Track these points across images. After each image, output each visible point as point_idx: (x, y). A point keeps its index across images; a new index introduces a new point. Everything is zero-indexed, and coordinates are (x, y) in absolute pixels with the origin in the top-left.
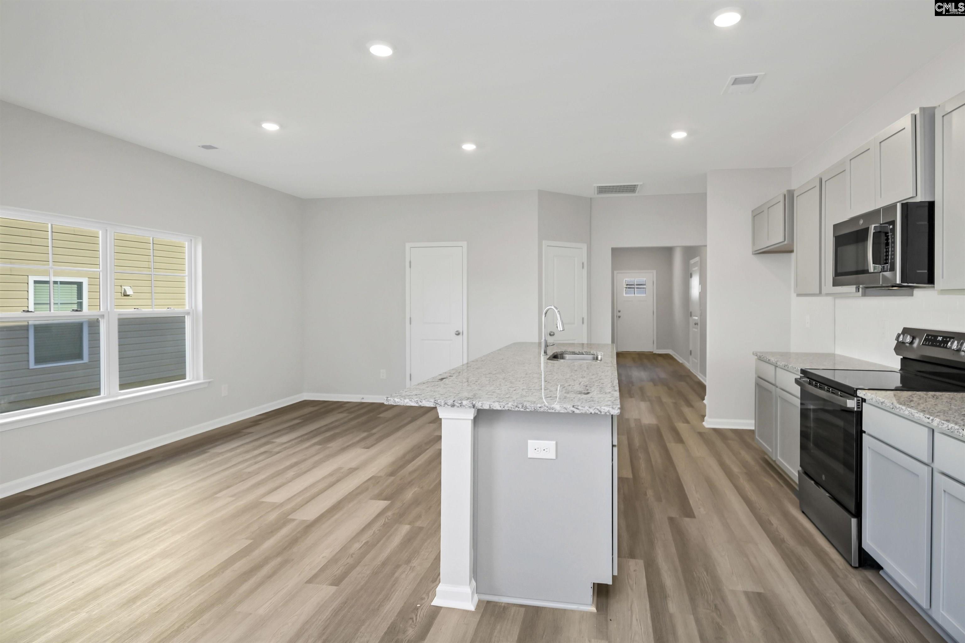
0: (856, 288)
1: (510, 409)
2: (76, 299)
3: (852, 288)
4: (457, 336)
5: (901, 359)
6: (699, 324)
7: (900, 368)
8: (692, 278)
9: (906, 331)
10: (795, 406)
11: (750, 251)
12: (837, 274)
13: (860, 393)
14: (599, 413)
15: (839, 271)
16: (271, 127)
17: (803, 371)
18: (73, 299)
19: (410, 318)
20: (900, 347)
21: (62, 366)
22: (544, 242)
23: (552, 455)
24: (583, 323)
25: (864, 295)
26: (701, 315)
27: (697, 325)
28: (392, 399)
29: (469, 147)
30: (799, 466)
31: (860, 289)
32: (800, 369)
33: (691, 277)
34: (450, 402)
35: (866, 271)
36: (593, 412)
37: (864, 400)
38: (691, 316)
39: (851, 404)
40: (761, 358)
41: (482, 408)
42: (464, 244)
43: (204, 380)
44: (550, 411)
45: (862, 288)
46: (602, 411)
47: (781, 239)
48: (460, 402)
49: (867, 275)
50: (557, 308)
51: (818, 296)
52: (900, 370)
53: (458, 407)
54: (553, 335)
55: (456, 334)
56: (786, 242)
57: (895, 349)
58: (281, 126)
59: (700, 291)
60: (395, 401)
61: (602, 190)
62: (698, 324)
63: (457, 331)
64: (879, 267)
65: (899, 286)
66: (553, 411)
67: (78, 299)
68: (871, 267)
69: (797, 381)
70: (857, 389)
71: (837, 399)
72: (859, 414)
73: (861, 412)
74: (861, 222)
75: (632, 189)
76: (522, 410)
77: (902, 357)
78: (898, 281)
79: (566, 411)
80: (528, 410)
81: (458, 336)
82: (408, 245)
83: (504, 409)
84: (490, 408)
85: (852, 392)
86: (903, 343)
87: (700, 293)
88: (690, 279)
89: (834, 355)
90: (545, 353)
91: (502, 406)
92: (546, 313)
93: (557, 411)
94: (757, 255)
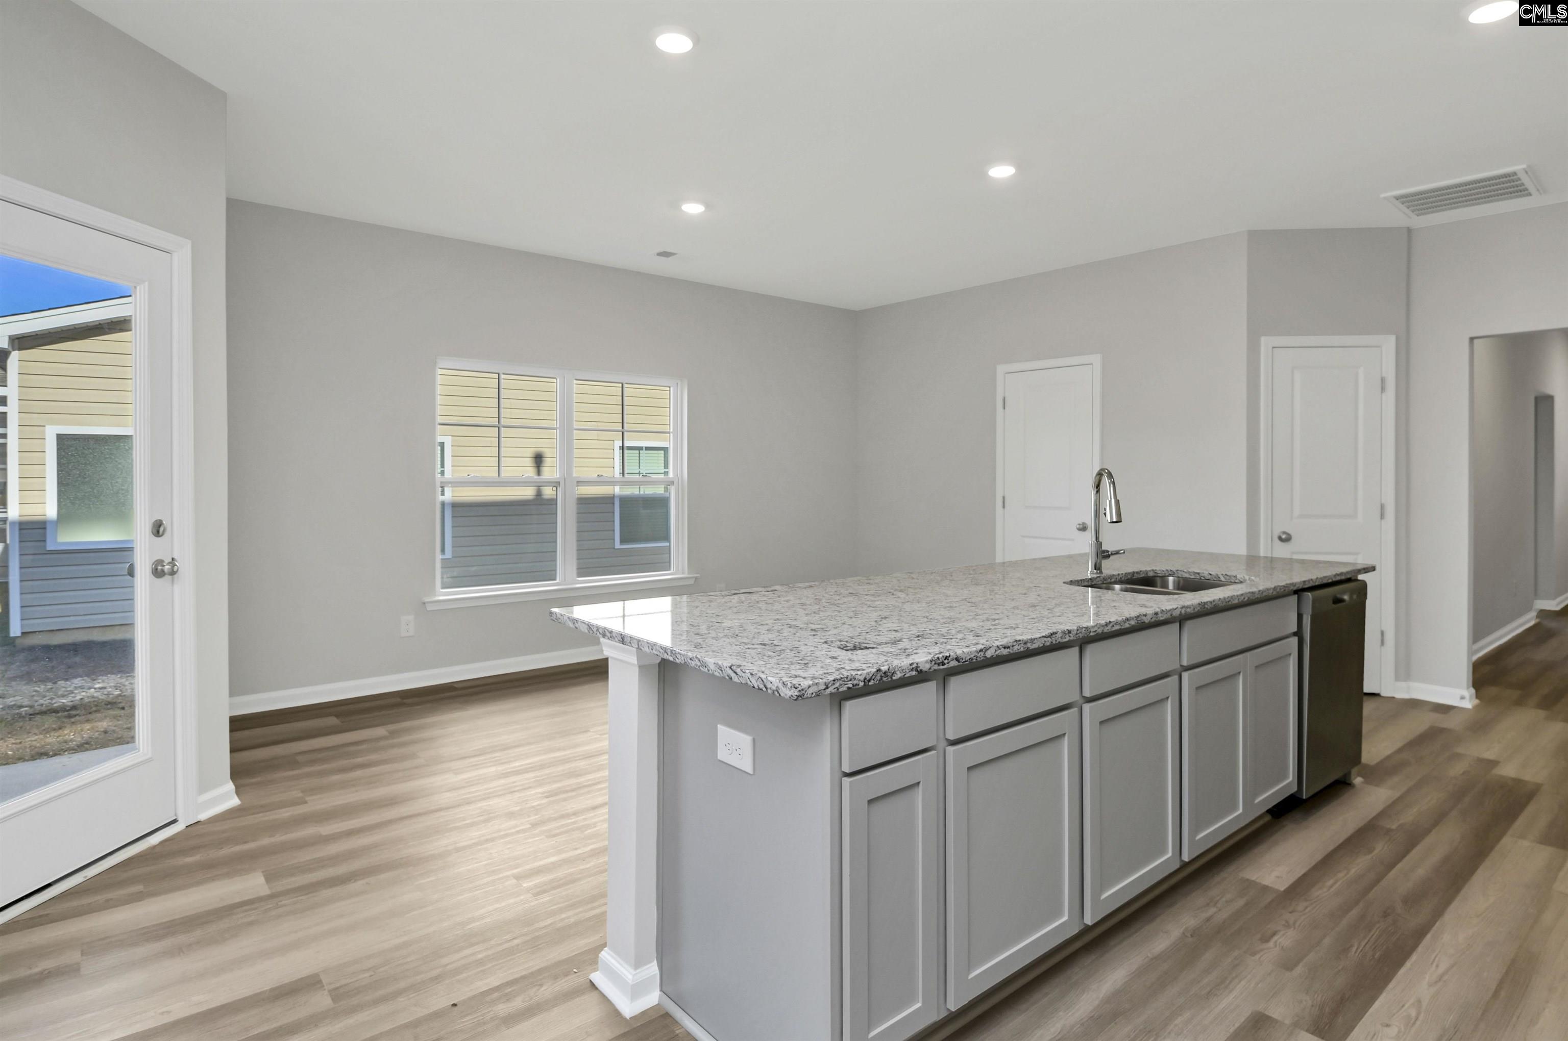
2: (663, 468)
4: (1081, 532)
16: (693, 209)
18: (660, 468)
19: (1004, 498)
21: (638, 548)
22: (1263, 339)
29: (1002, 172)
42: (1097, 359)
43: (688, 574)
55: (1079, 529)
58: (708, 206)
63: (1084, 524)
67: (665, 468)
81: (1084, 533)
82: (1001, 369)
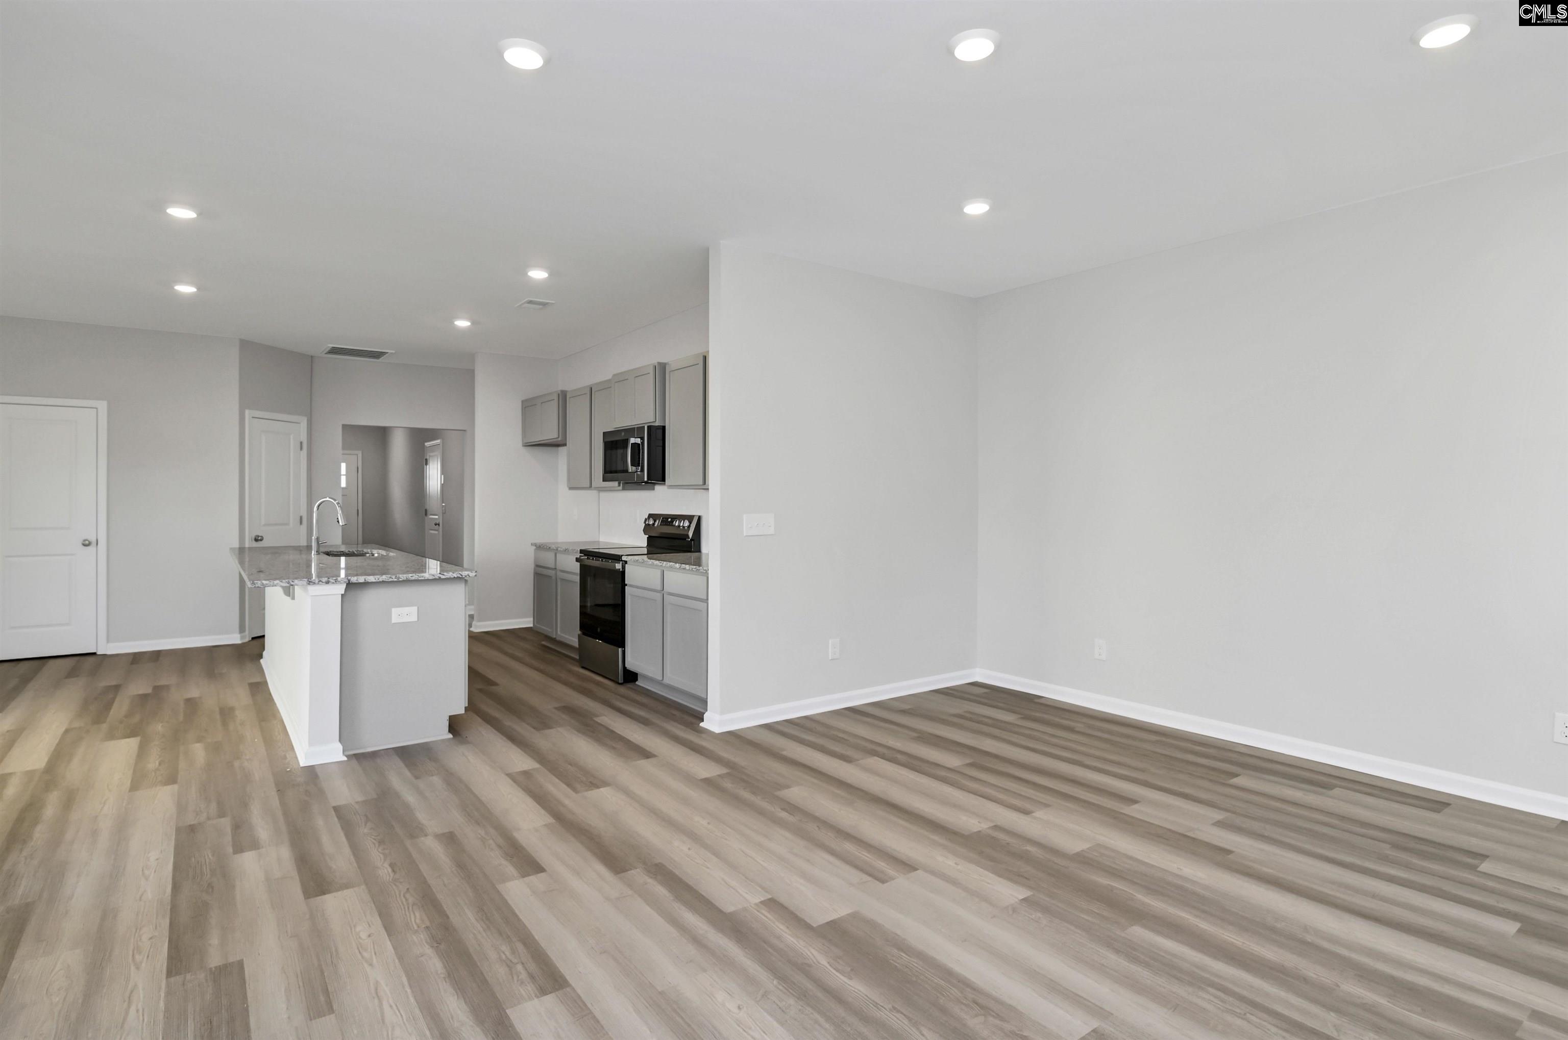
0: (618, 483)
1: (384, 580)
3: (616, 483)
5: (648, 538)
6: (441, 525)
7: (646, 545)
8: (428, 466)
9: (650, 516)
10: (575, 582)
11: (520, 444)
12: (606, 471)
13: (624, 558)
14: (461, 576)
15: (607, 470)
17: (582, 551)
20: (647, 529)
22: (247, 412)
23: (414, 618)
24: (301, 523)
25: (624, 489)
26: (444, 513)
27: (437, 526)
28: (259, 582)
30: (579, 629)
31: (621, 484)
32: (579, 550)
33: (426, 464)
34: (324, 580)
35: (626, 471)
36: (456, 576)
37: (626, 562)
38: (426, 514)
39: (618, 566)
40: (540, 547)
41: (357, 582)
42: (103, 406)
44: (420, 579)
45: (622, 483)
46: (463, 575)
47: (556, 436)
48: (335, 578)
49: (627, 474)
50: (335, 500)
51: (588, 490)
52: (647, 546)
53: (333, 583)
54: (261, 540)
55: (85, 545)
56: (560, 439)
57: (643, 530)
59: (442, 483)
60: (263, 583)
61: (334, 351)
62: (439, 525)
63: (85, 540)
64: (634, 468)
65: (646, 483)
66: (423, 578)
68: (631, 469)
69: (577, 560)
70: (622, 555)
71: (608, 564)
72: (623, 573)
73: (624, 571)
74: (623, 434)
75: (377, 355)
76: (396, 580)
77: (648, 536)
78: (646, 479)
79: (434, 578)
80: (401, 580)
81: (88, 548)
83: (378, 581)
84: (365, 580)
85: (617, 558)
86: (649, 525)
87: (442, 485)
88: (425, 466)
89: (599, 542)
90: (317, 552)
91: (377, 579)
92: (319, 506)
93: (426, 578)
94: (526, 447)
